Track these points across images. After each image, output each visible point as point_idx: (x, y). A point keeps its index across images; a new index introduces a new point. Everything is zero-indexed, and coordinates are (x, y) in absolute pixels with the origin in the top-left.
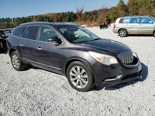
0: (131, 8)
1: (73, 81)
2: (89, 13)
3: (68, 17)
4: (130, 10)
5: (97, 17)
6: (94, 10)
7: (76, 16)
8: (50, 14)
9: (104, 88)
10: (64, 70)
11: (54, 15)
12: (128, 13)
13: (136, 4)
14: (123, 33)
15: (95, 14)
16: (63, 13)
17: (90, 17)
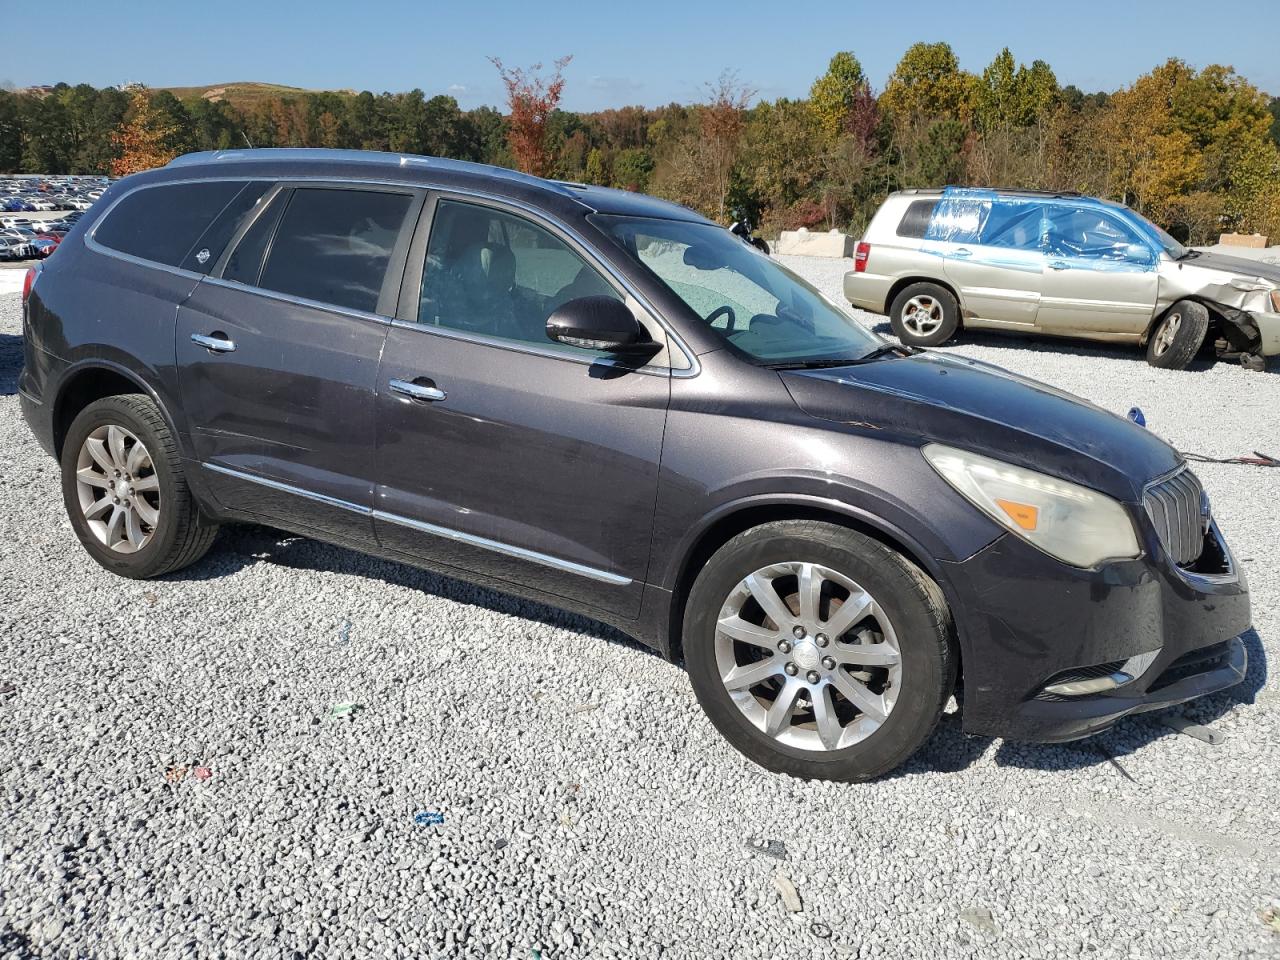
0: (912, 123)
1: (739, 690)
2: (586, 129)
3: (403, 137)
4: (900, 140)
5: (648, 169)
6: (628, 110)
7: (472, 132)
8: (251, 90)
9: (991, 751)
10: (666, 589)
11: (285, 102)
12: (893, 162)
13: (951, 103)
14: (923, 317)
15: (629, 142)
16: (367, 98)
17: (595, 156)
